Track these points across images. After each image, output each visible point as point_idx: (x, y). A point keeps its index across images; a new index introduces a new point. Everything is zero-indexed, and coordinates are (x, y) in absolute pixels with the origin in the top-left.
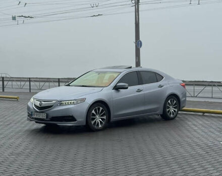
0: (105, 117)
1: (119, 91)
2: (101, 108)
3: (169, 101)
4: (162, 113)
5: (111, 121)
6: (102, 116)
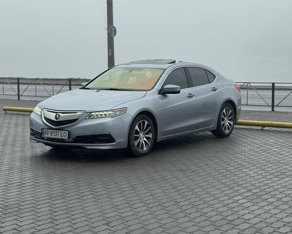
2: (146, 123)
4: (215, 128)
5: (158, 140)
6: (147, 133)
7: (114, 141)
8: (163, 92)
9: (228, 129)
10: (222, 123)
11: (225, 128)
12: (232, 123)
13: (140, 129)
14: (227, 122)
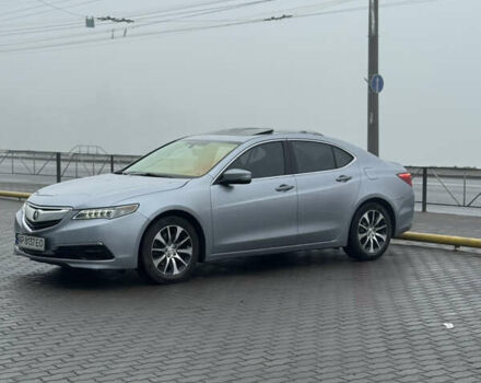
2: (180, 230)
4: (345, 245)
5: (207, 260)
6: (182, 247)
7: (111, 257)
8: (225, 182)
9: (375, 246)
10: (360, 236)
11: (368, 245)
12: (384, 237)
13: (167, 240)
14: (372, 235)
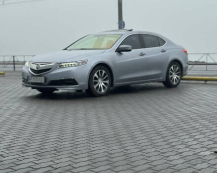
0: (107, 82)
1: (122, 54)
2: (104, 72)
3: (172, 67)
4: (164, 80)
5: (114, 86)
6: (105, 80)
7: (77, 84)
10: (170, 77)
11: (173, 81)
12: (179, 77)
13: (99, 76)
14: (175, 77)
